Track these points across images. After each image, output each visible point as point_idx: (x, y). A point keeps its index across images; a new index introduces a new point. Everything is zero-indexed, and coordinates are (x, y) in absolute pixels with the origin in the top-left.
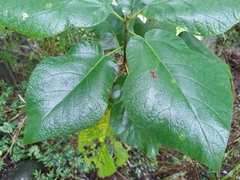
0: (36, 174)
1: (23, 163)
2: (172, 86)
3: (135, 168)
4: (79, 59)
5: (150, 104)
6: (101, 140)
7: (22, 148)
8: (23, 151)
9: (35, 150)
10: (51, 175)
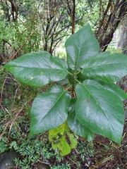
0: (16, 160)
1: (6, 153)
2: (97, 106)
3: (80, 155)
4: (53, 93)
5: (87, 114)
6: (62, 134)
7: (6, 143)
8: (6, 145)
9: (14, 144)
10: (25, 161)
